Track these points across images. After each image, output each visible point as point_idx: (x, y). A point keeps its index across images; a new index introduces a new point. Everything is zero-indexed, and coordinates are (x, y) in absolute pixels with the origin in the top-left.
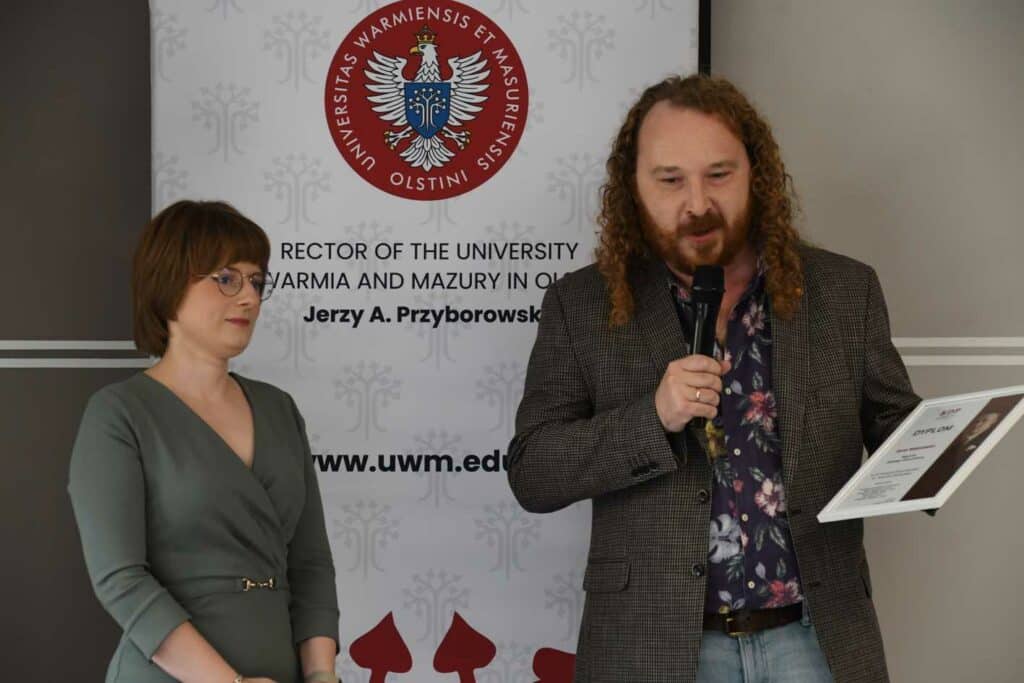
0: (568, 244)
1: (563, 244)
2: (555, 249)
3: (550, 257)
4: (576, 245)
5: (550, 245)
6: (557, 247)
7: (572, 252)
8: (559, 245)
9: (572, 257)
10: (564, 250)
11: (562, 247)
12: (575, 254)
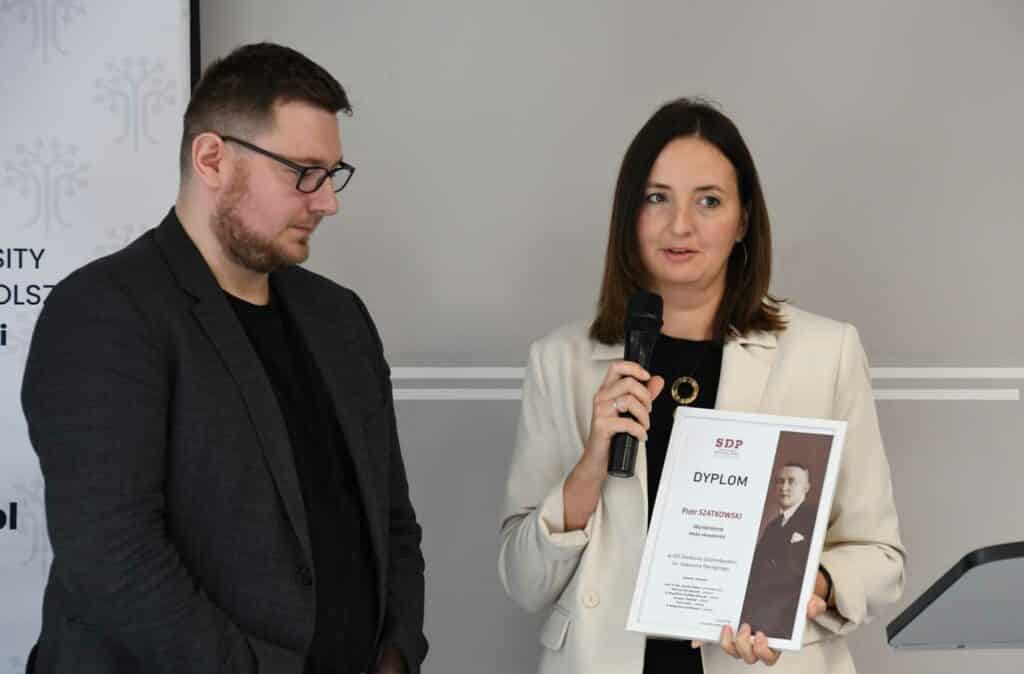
0: (32, 251)
1: (25, 250)
2: (15, 256)
3: (9, 266)
4: (43, 251)
5: (9, 251)
6: (17, 253)
7: (37, 260)
8: (20, 250)
9: (37, 266)
10: (27, 257)
11: (24, 253)
12: (40, 261)
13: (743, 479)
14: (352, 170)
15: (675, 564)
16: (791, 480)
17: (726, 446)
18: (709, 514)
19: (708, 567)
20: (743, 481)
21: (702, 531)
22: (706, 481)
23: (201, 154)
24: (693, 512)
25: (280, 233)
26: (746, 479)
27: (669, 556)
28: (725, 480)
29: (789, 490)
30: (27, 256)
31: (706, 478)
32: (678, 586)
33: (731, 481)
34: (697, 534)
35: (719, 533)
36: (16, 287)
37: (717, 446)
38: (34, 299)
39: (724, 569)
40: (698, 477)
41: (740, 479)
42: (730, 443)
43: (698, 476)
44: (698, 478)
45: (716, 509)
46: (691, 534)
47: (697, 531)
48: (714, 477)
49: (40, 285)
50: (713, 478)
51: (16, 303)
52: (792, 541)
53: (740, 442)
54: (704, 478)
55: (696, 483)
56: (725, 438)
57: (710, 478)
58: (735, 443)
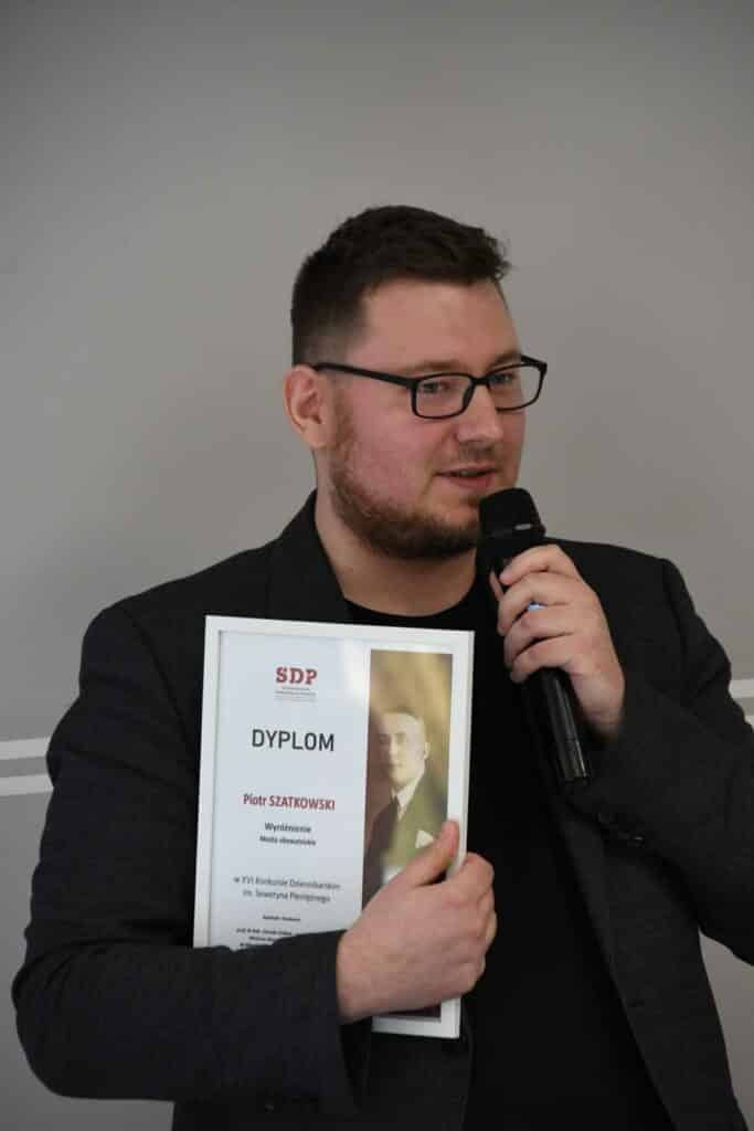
13: (327, 739)
14: (542, 368)
15: (247, 893)
16: (401, 736)
17: (292, 681)
18: (285, 803)
19: (297, 897)
20: (327, 742)
21: (279, 834)
22: (271, 745)
23: (295, 400)
24: (260, 801)
25: (425, 492)
26: (331, 737)
27: (237, 880)
28: (300, 742)
29: (399, 755)
31: (271, 739)
32: (258, 931)
33: (311, 744)
34: (273, 840)
35: (306, 836)
37: (278, 680)
39: (324, 899)
40: (260, 738)
41: (322, 737)
42: (297, 676)
43: (258, 735)
44: (258, 741)
45: (295, 795)
46: (263, 839)
47: (273, 834)
48: (283, 737)
50: (281, 740)
52: (417, 846)
53: (312, 674)
54: (267, 740)
55: (256, 748)
56: (288, 667)
57: (276, 739)
58: (306, 675)
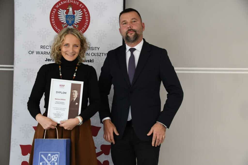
3: (94, 50)
4: (99, 48)
5: (94, 47)
30: (97, 48)
36: (95, 53)
38: (98, 55)
49: (99, 53)
51: (95, 56)
